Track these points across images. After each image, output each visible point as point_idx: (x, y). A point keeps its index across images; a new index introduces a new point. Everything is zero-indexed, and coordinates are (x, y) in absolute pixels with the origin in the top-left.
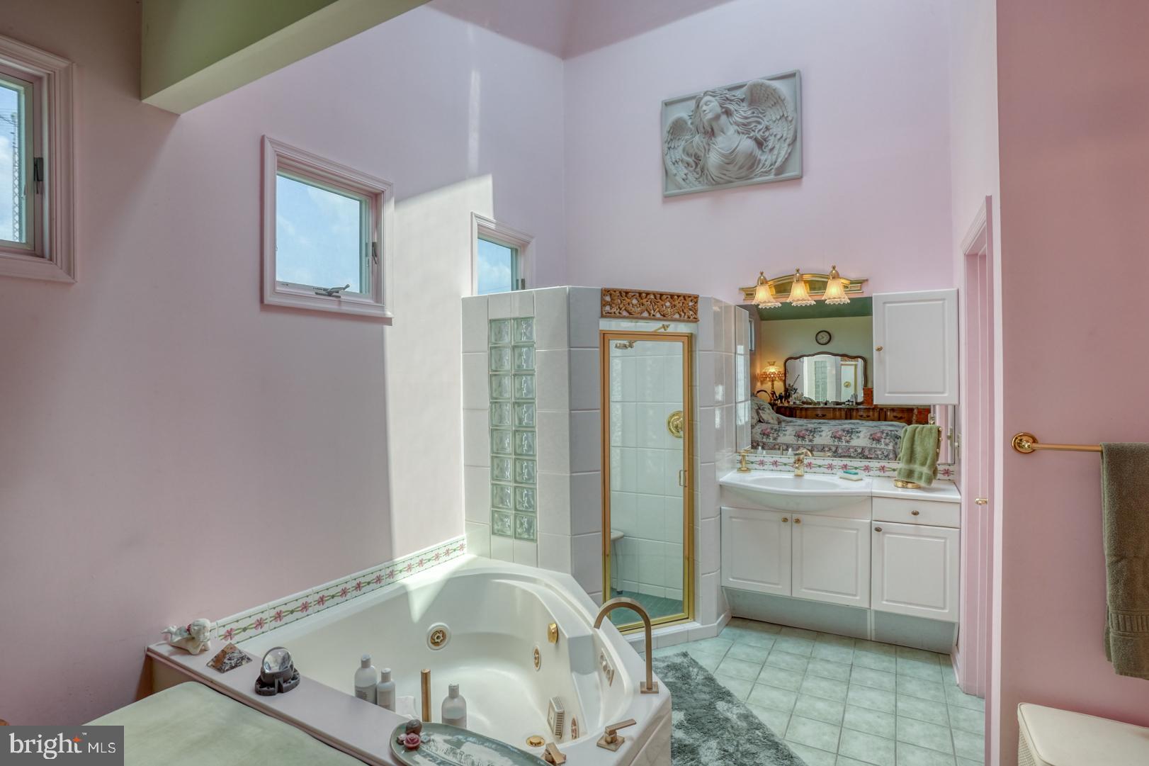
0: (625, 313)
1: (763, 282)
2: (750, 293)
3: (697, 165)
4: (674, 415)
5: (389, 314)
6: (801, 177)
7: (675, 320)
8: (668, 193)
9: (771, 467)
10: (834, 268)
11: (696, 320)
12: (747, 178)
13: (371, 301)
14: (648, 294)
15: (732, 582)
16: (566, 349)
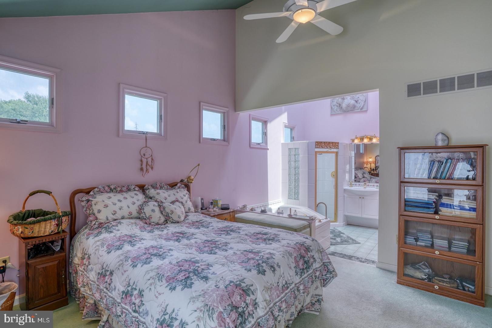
0: (321, 147)
1: (357, 138)
2: (353, 141)
3: (340, 106)
4: (333, 172)
5: (268, 148)
6: (367, 110)
7: (333, 148)
8: (332, 113)
9: (358, 186)
10: (375, 135)
11: (338, 148)
12: (353, 110)
13: (265, 145)
14: (326, 142)
15: (347, 214)
16: (307, 155)
